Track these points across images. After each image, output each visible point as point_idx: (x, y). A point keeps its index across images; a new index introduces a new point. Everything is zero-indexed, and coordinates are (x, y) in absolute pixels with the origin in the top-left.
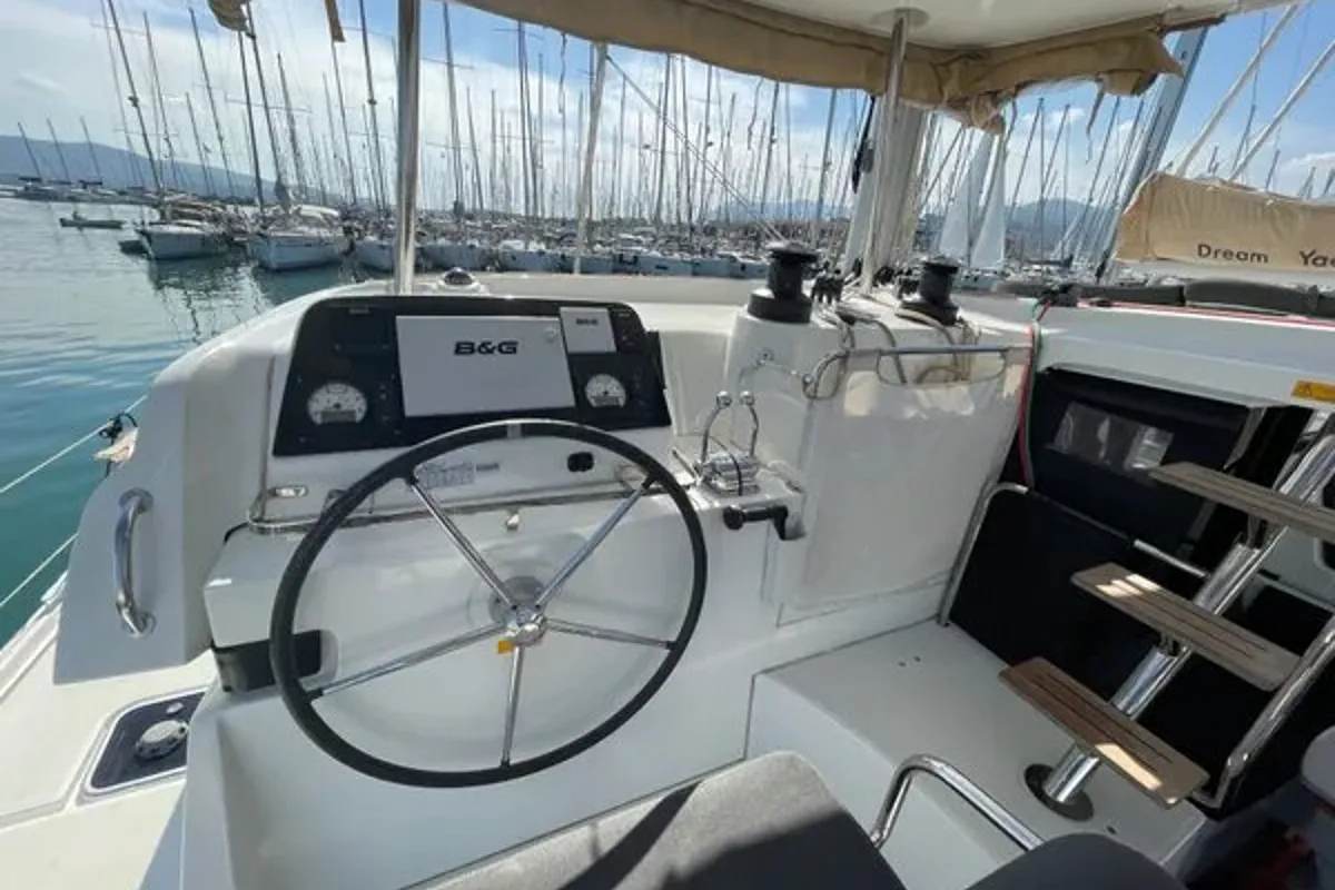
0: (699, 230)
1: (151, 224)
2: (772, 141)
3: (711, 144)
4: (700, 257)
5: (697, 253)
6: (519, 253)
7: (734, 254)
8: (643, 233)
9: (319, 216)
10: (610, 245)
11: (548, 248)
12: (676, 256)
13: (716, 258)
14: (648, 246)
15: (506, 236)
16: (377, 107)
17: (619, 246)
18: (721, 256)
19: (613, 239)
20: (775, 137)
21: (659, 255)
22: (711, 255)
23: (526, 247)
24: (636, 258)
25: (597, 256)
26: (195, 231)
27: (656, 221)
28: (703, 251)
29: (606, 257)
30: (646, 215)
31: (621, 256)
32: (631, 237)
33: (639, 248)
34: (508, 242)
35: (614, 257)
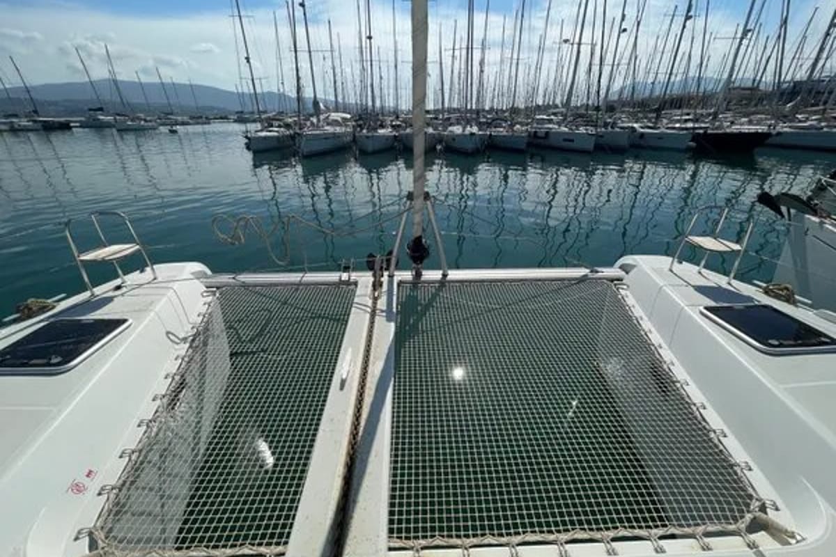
0: (603, 108)
1: (257, 131)
2: (688, 18)
3: (625, 30)
4: (603, 129)
5: (600, 127)
6: (458, 135)
7: (635, 125)
8: (555, 114)
9: (339, 119)
10: (527, 124)
11: (480, 130)
12: (582, 130)
13: (618, 130)
14: (559, 124)
15: (451, 125)
16: (372, 40)
17: (535, 125)
18: (622, 128)
19: (530, 121)
20: (691, 13)
21: (566, 129)
22: (612, 127)
23: (464, 131)
24: (547, 133)
25: (516, 134)
26: (276, 134)
27: (567, 104)
28: (606, 125)
29: (523, 135)
30: (558, 101)
31: (536, 132)
32: (545, 117)
33: (551, 126)
34: (450, 128)
35: (530, 133)
